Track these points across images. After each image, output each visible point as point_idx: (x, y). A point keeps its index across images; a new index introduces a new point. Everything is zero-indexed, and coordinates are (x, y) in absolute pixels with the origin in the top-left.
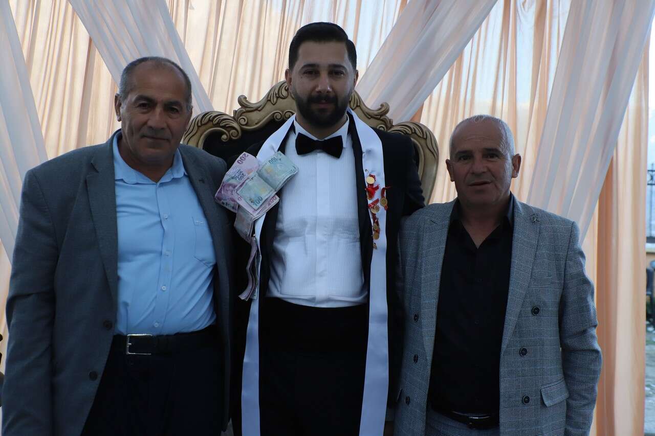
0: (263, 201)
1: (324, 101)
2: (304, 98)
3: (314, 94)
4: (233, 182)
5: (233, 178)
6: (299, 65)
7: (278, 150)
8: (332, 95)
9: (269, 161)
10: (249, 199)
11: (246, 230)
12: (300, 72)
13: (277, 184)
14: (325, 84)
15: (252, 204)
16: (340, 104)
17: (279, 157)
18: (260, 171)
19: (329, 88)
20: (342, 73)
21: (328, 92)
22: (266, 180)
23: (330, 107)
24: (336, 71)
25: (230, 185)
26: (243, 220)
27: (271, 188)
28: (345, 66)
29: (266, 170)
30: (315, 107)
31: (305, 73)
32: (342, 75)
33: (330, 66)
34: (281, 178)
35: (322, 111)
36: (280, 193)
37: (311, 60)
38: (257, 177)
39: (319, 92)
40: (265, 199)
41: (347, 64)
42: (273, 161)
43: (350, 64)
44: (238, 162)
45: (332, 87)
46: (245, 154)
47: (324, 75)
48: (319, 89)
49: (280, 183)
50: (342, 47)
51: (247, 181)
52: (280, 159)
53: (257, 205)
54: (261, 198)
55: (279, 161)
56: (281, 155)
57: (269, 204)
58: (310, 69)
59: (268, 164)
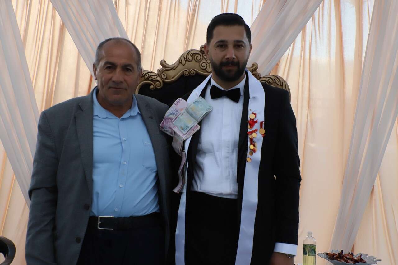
0: (189, 128)
1: (230, 65)
2: (217, 62)
3: (224, 60)
4: (171, 116)
5: (171, 114)
6: (214, 41)
7: (200, 96)
8: (236, 60)
9: (193, 103)
10: (180, 127)
11: (179, 148)
12: (215, 45)
13: (198, 118)
14: (231, 53)
15: (182, 131)
16: (241, 67)
17: (201, 100)
18: (187, 109)
19: (234, 56)
20: (242, 46)
21: (234, 59)
22: (191, 115)
23: (235, 69)
24: (238, 45)
25: (170, 118)
26: (177, 141)
27: (195, 120)
28: (245, 41)
29: (191, 108)
30: (224, 69)
31: (218, 46)
32: (242, 47)
33: (234, 41)
34: (201, 114)
35: (229, 71)
36: (200, 123)
37: (222, 38)
38: (186, 114)
39: (228, 59)
40: (191, 127)
41: (245, 40)
42: (196, 102)
43: (247, 40)
44: (175, 104)
45: (236, 55)
46: (179, 99)
47: (231, 47)
48: (227, 56)
49: (200, 117)
50: (242, 29)
51: (179, 116)
52: (201, 102)
53: (185, 131)
54: (188, 127)
55: (200, 103)
56: (201, 99)
57: (194, 131)
58: (221, 43)
59: (193, 104)
